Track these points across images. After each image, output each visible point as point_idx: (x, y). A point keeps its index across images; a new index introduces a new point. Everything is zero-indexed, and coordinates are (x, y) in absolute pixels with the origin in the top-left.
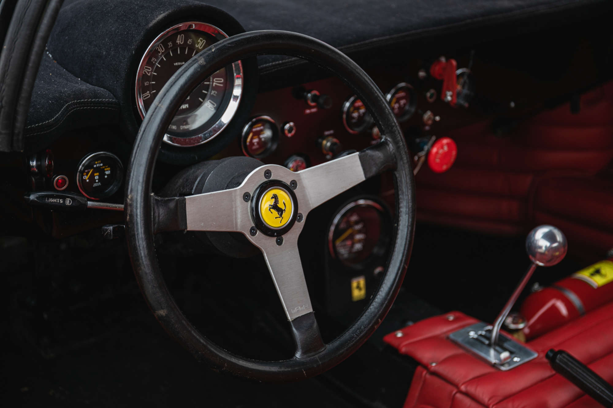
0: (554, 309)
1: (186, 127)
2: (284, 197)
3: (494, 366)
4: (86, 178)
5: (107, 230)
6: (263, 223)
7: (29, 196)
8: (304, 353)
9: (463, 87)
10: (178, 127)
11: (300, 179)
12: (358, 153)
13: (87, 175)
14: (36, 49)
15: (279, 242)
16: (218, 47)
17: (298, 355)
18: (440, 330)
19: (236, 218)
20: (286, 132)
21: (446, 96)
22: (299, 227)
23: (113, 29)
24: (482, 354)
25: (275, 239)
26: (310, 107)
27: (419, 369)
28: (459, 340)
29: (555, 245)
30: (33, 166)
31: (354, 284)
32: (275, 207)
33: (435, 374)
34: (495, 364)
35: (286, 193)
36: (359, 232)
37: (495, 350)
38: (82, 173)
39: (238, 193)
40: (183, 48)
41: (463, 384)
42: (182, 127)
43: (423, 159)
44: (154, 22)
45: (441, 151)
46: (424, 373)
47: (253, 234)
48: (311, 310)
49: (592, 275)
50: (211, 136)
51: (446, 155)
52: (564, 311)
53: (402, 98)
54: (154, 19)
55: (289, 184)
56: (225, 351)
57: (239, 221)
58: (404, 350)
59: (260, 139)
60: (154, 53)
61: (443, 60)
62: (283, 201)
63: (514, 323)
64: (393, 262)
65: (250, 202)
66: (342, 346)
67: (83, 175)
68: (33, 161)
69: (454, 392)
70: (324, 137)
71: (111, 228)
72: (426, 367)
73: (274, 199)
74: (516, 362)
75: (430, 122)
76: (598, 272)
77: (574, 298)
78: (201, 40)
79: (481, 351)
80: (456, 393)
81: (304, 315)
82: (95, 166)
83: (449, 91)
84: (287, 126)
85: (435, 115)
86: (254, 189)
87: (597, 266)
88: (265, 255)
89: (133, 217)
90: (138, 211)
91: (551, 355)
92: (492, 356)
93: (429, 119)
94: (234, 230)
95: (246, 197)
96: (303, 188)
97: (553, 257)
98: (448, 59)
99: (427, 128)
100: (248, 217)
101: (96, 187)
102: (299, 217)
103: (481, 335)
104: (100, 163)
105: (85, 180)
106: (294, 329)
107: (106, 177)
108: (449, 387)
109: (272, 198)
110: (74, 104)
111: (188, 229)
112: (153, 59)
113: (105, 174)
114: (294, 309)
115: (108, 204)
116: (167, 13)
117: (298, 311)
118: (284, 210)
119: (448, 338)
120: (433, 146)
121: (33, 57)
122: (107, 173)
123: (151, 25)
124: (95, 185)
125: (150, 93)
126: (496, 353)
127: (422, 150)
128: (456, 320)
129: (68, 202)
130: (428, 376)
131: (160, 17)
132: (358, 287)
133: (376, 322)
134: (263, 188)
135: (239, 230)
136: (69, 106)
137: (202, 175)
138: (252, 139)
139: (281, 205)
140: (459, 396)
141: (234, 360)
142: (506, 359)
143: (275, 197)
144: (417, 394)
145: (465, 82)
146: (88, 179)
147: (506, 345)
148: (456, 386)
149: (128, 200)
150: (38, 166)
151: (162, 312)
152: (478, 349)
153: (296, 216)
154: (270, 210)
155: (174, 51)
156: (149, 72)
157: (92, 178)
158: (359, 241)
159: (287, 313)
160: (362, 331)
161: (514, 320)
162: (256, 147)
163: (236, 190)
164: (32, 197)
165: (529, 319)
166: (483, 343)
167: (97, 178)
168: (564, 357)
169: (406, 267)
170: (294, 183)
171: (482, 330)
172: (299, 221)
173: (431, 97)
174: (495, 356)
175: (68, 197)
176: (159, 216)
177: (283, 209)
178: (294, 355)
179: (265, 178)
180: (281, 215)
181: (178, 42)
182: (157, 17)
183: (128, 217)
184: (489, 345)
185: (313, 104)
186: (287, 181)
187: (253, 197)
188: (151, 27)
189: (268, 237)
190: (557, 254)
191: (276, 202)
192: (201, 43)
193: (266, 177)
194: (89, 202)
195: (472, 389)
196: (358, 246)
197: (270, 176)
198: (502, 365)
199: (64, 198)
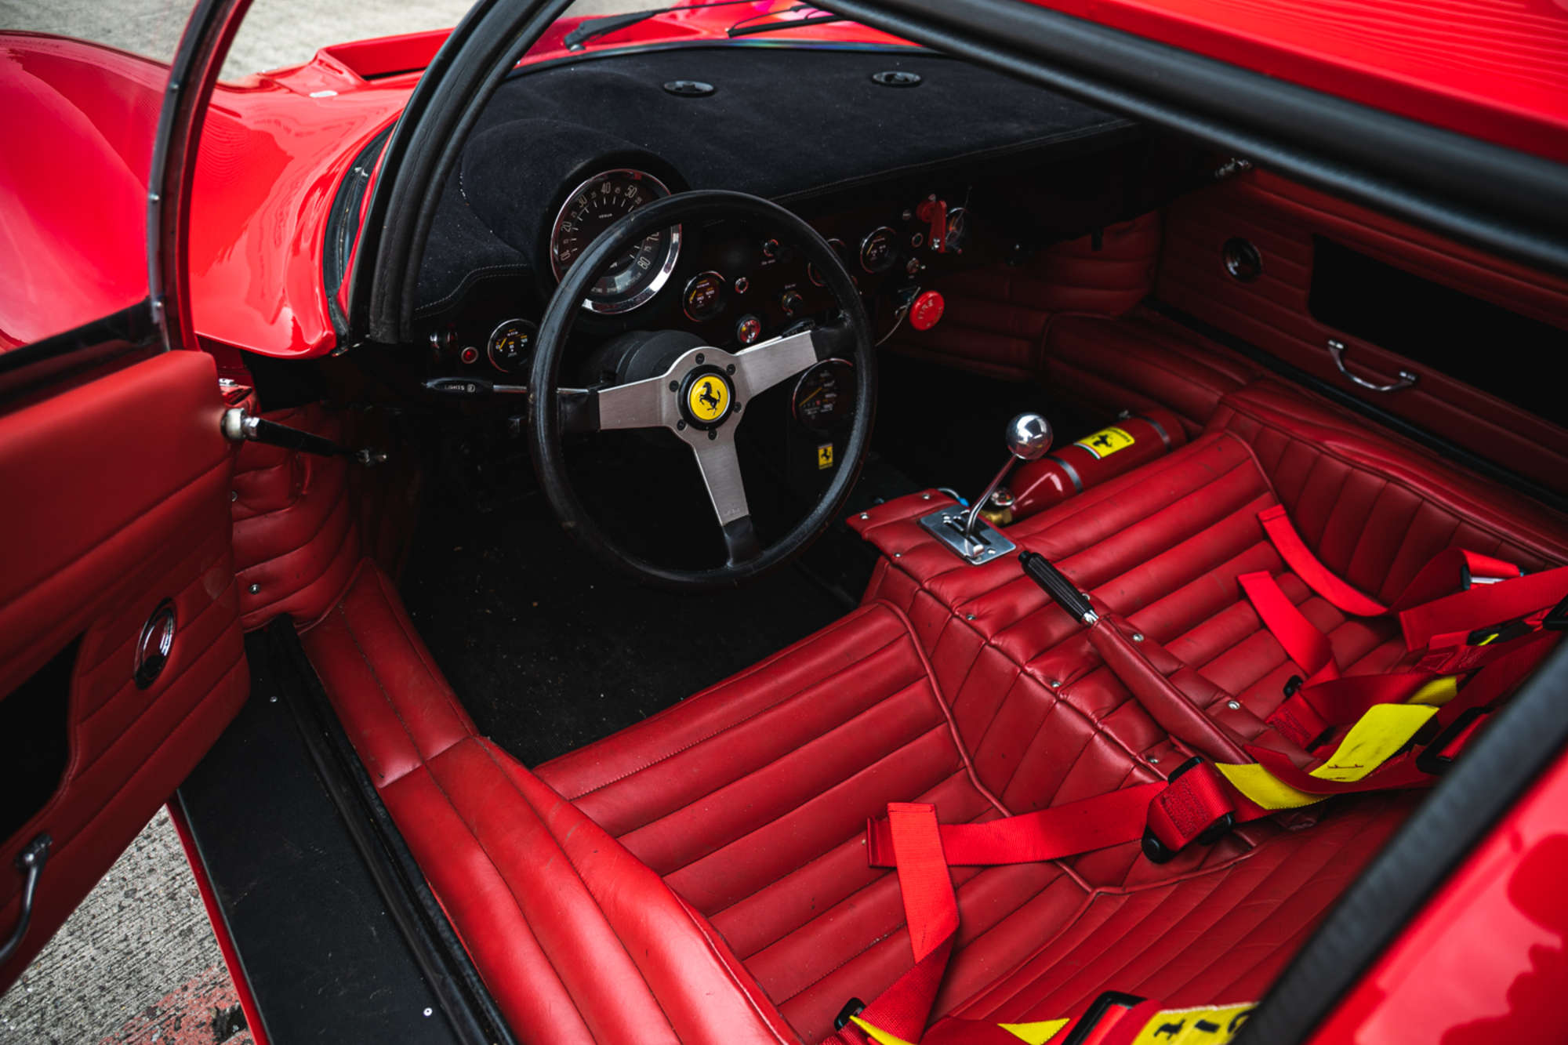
0: (1049, 481)
1: (613, 290)
2: (717, 384)
3: (965, 559)
4: (499, 347)
5: (512, 423)
6: (693, 417)
7: (426, 382)
8: (736, 562)
9: (958, 228)
10: (605, 290)
11: (739, 363)
12: (809, 331)
13: (500, 344)
14: (419, 229)
15: (712, 437)
16: (637, 215)
17: (729, 564)
18: (910, 513)
19: (661, 412)
20: (737, 288)
21: (933, 243)
22: (737, 417)
23: (527, 176)
24: (954, 545)
25: (707, 432)
26: (767, 259)
27: (882, 559)
28: (931, 526)
29: (1039, 436)
30: (434, 342)
31: (821, 452)
32: (707, 397)
33: (898, 566)
34: (967, 556)
35: (721, 379)
36: (831, 390)
37: (970, 540)
38: (494, 342)
39: (664, 382)
40: (609, 197)
41: (928, 580)
42: (609, 290)
43: (905, 312)
44: (572, 172)
45: (925, 307)
46: (887, 564)
47: (680, 427)
48: (747, 513)
49: (1096, 444)
50: (642, 301)
51: (930, 310)
52: (1059, 486)
53: (881, 243)
54: (572, 169)
55: (725, 369)
56: (644, 563)
57: (664, 414)
58: (867, 535)
59: (706, 296)
60: (574, 206)
61: (933, 198)
62: (718, 389)
63: (1000, 500)
64: (846, 457)
65: (677, 392)
66: (782, 551)
67: (495, 345)
68: (433, 337)
69: (917, 589)
70: (785, 292)
71: (518, 420)
72: (889, 557)
73: (705, 389)
74: (992, 555)
75: (914, 271)
76: (1103, 440)
77: (1071, 471)
78: (632, 188)
79: (953, 541)
80: (919, 590)
81: (737, 520)
82: (509, 335)
83: (937, 238)
84: (738, 282)
85: (921, 264)
86: (684, 376)
87: (1103, 433)
88: (695, 451)
89: (536, 419)
90: (542, 412)
91: (1024, 557)
92: (965, 548)
93: (914, 266)
94: (659, 425)
95: (673, 386)
96: (743, 373)
97: (1035, 451)
98: (938, 199)
99: (912, 277)
100: (675, 409)
101: (511, 357)
102: (737, 405)
103: (956, 520)
104: (514, 331)
105: (498, 350)
106: (726, 535)
107: (522, 345)
108: (912, 583)
109: (704, 386)
110: (476, 273)
111: (602, 428)
112: (573, 213)
113: (522, 343)
114: (726, 512)
115: (519, 387)
116: (587, 161)
117: (732, 514)
118: (719, 400)
119: (919, 522)
120: (917, 299)
121: (417, 239)
122: (523, 341)
123: (568, 176)
124: (510, 355)
125: (570, 252)
126: (970, 544)
127: (905, 303)
128: (932, 500)
129: (471, 389)
130: (890, 568)
131: (579, 166)
132: (825, 455)
133: (823, 525)
134: (695, 375)
135: (664, 424)
136: (472, 274)
137: (628, 351)
138: (696, 297)
139: (714, 395)
140: (921, 593)
141: (654, 572)
142: (979, 552)
143: (708, 385)
144: (877, 586)
145: (960, 221)
146: (502, 348)
147: (983, 534)
148: (920, 582)
149: (530, 400)
150: (439, 342)
151: (570, 524)
152: (950, 539)
153: (733, 406)
154: (701, 400)
155: (600, 202)
156: (568, 228)
157: (506, 347)
158: (830, 401)
159: (719, 517)
160: (805, 536)
161: (1001, 495)
162: (701, 305)
163: (660, 379)
164: (429, 385)
165: (1017, 496)
166: (957, 530)
167: (511, 347)
168: (1037, 561)
169: (862, 463)
170: (732, 368)
171: (958, 516)
172: (737, 411)
173: (917, 242)
174: (968, 547)
175: (471, 383)
176: (566, 417)
177: (717, 398)
178: (725, 563)
179: (695, 363)
180: (714, 407)
181: (603, 191)
182: (575, 166)
183: (530, 419)
184: (963, 534)
185: (770, 255)
186: (723, 365)
187: (682, 386)
188: (568, 179)
189: (697, 431)
190: (1040, 446)
191: (709, 390)
192: (631, 192)
193: (698, 362)
194: (495, 386)
195: (936, 587)
196: (828, 407)
197: (702, 361)
198: (975, 558)
199: (466, 385)
